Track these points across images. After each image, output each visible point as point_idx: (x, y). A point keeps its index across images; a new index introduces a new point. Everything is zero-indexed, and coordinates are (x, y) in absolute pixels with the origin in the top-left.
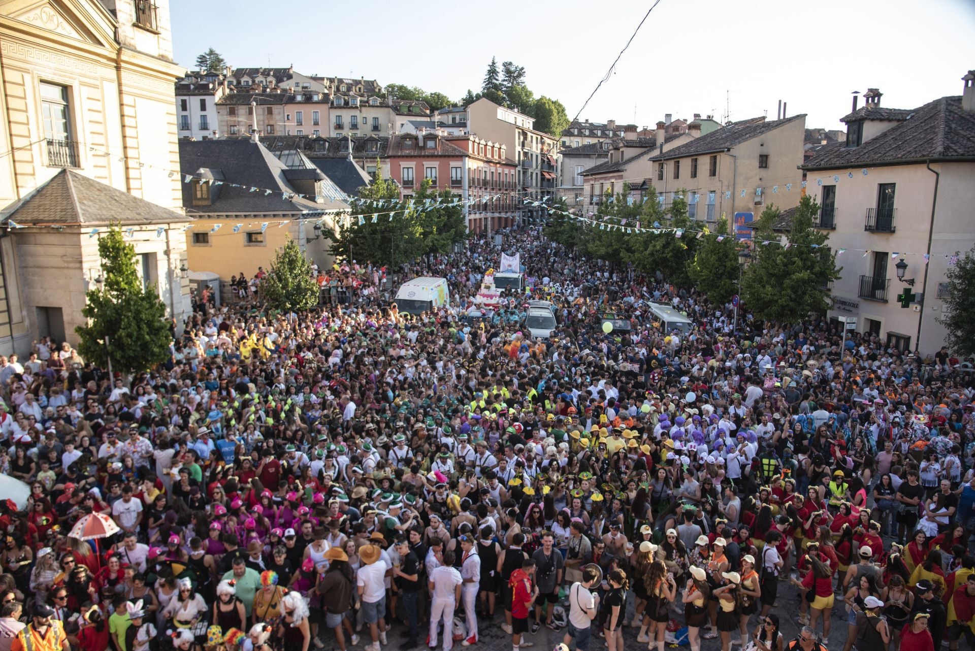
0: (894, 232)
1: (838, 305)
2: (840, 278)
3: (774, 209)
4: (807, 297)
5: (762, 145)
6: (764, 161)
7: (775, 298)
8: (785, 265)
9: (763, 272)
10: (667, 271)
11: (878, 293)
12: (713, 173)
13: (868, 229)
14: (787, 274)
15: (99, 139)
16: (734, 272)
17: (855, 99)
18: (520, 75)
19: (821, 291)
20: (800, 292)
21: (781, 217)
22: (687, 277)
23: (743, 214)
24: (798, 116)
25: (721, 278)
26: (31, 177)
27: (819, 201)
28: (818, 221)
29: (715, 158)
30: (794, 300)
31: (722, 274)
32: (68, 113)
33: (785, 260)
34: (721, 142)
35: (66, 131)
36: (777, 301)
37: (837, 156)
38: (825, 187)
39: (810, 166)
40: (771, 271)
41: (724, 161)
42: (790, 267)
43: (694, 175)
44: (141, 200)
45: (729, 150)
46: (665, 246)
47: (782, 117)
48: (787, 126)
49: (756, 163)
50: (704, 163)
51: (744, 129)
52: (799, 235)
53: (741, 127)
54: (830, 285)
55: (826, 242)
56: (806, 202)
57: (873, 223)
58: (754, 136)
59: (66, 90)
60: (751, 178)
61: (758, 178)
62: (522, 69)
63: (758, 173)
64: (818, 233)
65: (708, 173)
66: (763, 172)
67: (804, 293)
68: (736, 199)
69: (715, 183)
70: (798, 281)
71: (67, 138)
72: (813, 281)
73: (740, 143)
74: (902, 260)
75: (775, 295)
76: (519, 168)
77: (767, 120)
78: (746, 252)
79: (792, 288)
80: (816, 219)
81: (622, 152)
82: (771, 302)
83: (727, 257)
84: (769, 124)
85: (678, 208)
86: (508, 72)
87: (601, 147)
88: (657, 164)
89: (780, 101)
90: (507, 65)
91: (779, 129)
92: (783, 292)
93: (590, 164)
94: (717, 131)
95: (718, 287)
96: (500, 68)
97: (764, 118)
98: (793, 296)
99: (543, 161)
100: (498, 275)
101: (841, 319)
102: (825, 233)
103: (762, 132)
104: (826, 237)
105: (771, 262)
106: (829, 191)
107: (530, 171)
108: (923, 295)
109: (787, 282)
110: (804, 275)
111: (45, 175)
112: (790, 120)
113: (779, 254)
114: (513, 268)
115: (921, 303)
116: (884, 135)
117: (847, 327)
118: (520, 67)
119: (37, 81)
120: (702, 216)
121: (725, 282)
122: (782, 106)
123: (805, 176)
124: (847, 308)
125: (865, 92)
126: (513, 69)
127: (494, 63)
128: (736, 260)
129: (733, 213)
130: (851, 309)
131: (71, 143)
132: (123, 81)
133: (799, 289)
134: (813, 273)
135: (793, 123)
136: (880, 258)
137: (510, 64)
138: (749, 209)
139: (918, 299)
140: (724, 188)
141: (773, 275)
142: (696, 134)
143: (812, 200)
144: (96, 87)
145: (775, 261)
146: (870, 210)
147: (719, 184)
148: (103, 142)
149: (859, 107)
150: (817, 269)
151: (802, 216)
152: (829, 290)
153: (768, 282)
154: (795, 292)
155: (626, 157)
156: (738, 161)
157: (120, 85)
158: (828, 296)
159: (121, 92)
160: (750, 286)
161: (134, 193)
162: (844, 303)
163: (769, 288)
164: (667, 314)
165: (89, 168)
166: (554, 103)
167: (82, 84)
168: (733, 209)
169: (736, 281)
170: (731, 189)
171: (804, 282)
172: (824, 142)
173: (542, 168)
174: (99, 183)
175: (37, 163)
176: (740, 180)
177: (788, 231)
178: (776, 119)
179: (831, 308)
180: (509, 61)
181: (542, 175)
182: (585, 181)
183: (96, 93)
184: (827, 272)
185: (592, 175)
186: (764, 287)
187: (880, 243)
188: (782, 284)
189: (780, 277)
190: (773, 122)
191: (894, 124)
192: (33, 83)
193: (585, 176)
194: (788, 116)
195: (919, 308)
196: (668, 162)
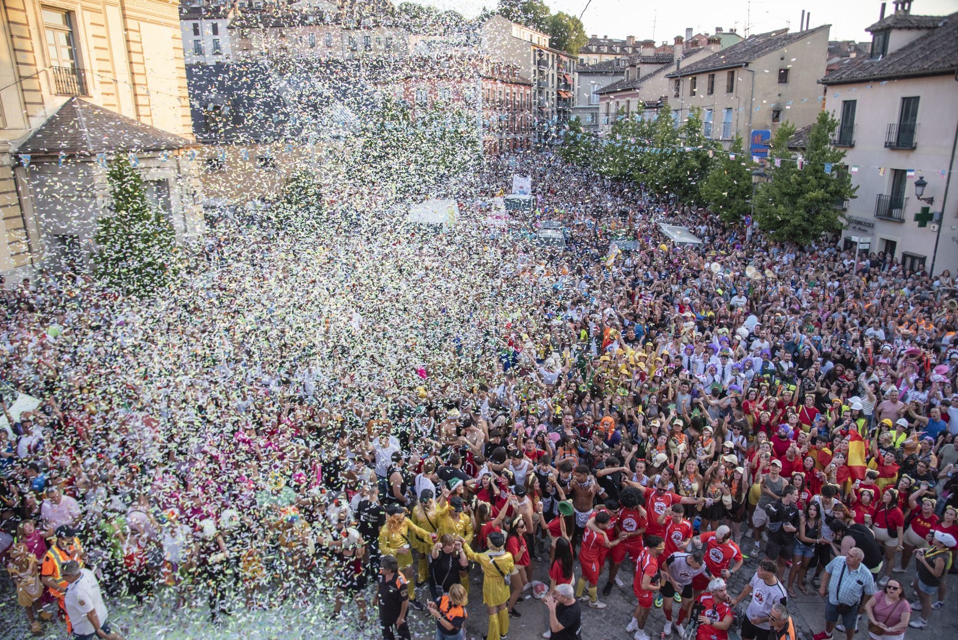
0: (914, 148)
1: (854, 225)
2: (856, 197)
3: (789, 126)
4: (820, 217)
5: (782, 59)
6: (784, 76)
7: (788, 218)
8: (799, 184)
9: (776, 191)
10: (681, 192)
11: (896, 212)
12: (730, 89)
13: (889, 146)
14: (800, 193)
15: (107, 66)
16: (748, 191)
17: (884, 6)
19: (835, 211)
20: (813, 212)
21: (799, 135)
22: (700, 197)
23: (761, 132)
24: (822, 27)
25: (733, 198)
26: (41, 106)
27: (838, 117)
28: (836, 138)
29: (733, 73)
30: (808, 220)
31: (735, 194)
32: (72, 39)
33: (799, 179)
34: (740, 56)
35: (72, 58)
36: (789, 221)
37: (860, 69)
38: (845, 102)
39: (830, 79)
40: (785, 190)
41: (741, 77)
42: (804, 185)
43: (711, 91)
44: (151, 128)
45: (747, 65)
46: (677, 166)
47: (804, 29)
48: (809, 38)
49: (776, 78)
50: (722, 79)
51: (765, 42)
52: (815, 152)
53: (761, 41)
54: (845, 204)
55: (843, 160)
56: (823, 119)
57: (893, 139)
58: (774, 50)
59: (69, 15)
60: (769, 93)
61: (777, 94)
63: (777, 88)
64: (835, 150)
65: (725, 89)
66: (782, 88)
67: (818, 213)
68: (753, 116)
69: (732, 100)
70: (811, 200)
71: (73, 65)
72: (827, 201)
73: (759, 57)
74: (921, 178)
75: (787, 214)
76: (535, 87)
77: (789, 32)
78: (761, 170)
79: (806, 207)
80: (833, 135)
81: (639, 69)
82: (784, 222)
83: (740, 177)
84: (791, 36)
85: (692, 127)
87: (618, 64)
88: (673, 81)
89: (803, 11)
91: (801, 41)
92: (796, 212)
93: (606, 82)
94: (736, 45)
95: (730, 208)
97: (787, 30)
98: (806, 216)
99: (559, 79)
100: (510, 197)
101: (855, 239)
102: (842, 150)
103: (783, 45)
104: (843, 155)
105: (784, 181)
106: (849, 107)
107: (546, 90)
108: (942, 214)
109: (800, 201)
110: (818, 194)
111: (55, 103)
112: (813, 31)
113: (794, 172)
114: (525, 190)
115: (939, 222)
116: (912, 45)
117: (861, 247)
119: (38, 7)
120: (717, 134)
121: (738, 202)
122: (805, 16)
123: (825, 91)
124: (863, 228)
128: (750, 179)
129: (750, 131)
130: (866, 228)
131: (77, 71)
132: (126, 5)
133: (812, 209)
134: (827, 192)
135: (816, 35)
136: (899, 176)
138: (767, 127)
139: (936, 217)
140: (742, 104)
141: (786, 194)
142: (715, 48)
143: (830, 116)
144: (98, 11)
145: (788, 180)
146: (891, 126)
147: (736, 101)
148: (110, 69)
149: (886, 15)
150: (832, 188)
151: (819, 132)
152: (845, 210)
153: (781, 202)
154: (809, 212)
155: (642, 75)
156: (756, 77)
157: (123, 9)
158: (843, 216)
159: (124, 17)
160: (762, 206)
161: (144, 120)
162: (859, 223)
163: (781, 208)
164: (679, 235)
165: (97, 97)
166: (572, 18)
167: (84, 8)
168: (750, 128)
169: (749, 201)
170: (748, 106)
171: (817, 201)
172: (853, 55)
173: (558, 86)
174: (107, 111)
175: (45, 92)
176: (758, 96)
177: (804, 149)
178: (798, 31)
179: (846, 228)
181: (558, 94)
182: (601, 99)
183: (99, 19)
184: (843, 190)
185: (608, 93)
186: (776, 206)
187: (899, 161)
188: (795, 203)
189: (793, 197)
190: (796, 34)
191: (923, 33)
192: (35, 8)
193: (601, 94)
194: (811, 27)
195: (937, 227)
196: (685, 79)
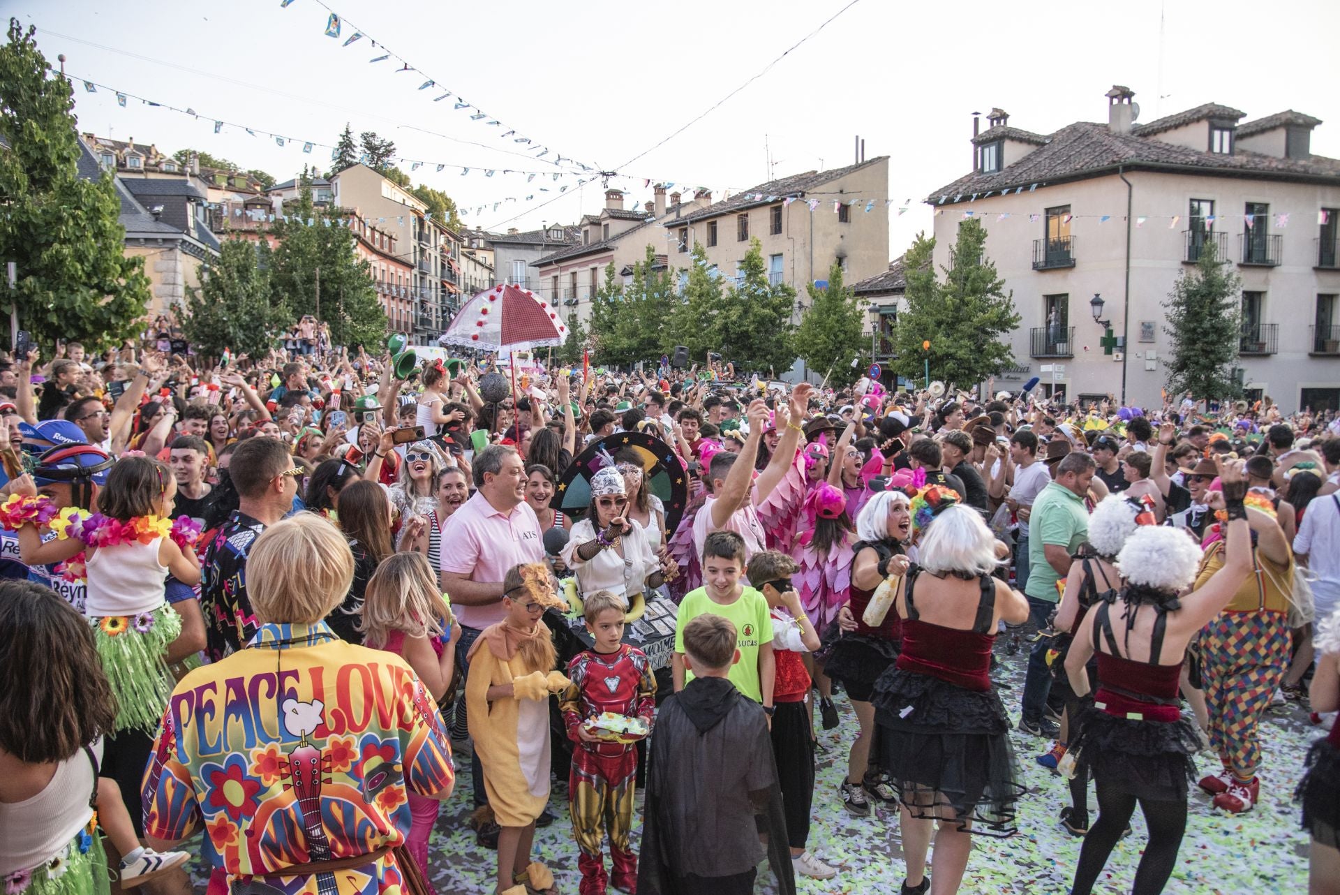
0: (1074, 266)
5: (841, 192)
6: (845, 212)
8: (955, 308)
9: (928, 319)
11: (1060, 347)
12: (777, 228)
13: (1038, 267)
17: (976, 120)
18: (388, 152)
23: (826, 282)
24: (876, 159)
29: (778, 206)
39: (942, 196)
41: (793, 211)
43: (744, 236)
45: (803, 194)
47: (859, 161)
48: (868, 169)
49: (836, 214)
50: (760, 218)
57: (1041, 258)
58: (832, 179)
60: (831, 234)
61: (838, 235)
62: (392, 144)
63: (838, 227)
65: (768, 230)
66: (843, 227)
68: (815, 262)
69: (780, 243)
73: (815, 186)
74: (1097, 295)
75: (950, 346)
76: (415, 271)
81: (606, 226)
86: (372, 148)
87: (548, 236)
88: (677, 231)
89: (857, 138)
90: (368, 138)
91: (860, 172)
93: (536, 256)
96: (357, 141)
99: (443, 266)
103: (841, 175)
105: (934, 306)
108: (1125, 339)
109: (963, 329)
112: (872, 162)
115: (1123, 348)
116: (1027, 159)
118: (388, 141)
122: (860, 145)
125: (989, 112)
126: (377, 142)
127: (348, 132)
129: (811, 281)
130: (1018, 375)
133: (979, 337)
135: (874, 166)
136: (1057, 303)
137: (373, 135)
139: (1120, 343)
140: (797, 247)
145: (940, 304)
147: (789, 244)
149: (981, 131)
153: (936, 332)
155: (612, 233)
156: (815, 211)
166: (442, 195)
170: (808, 248)
173: (442, 277)
176: (818, 237)
180: (370, 131)
181: (443, 286)
182: (542, 274)
185: (557, 262)
187: (1055, 283)
189: (950, 325)
193: (540, 266)
194: (867, 158)
195: (1121, 356)
196: (697, 226)
